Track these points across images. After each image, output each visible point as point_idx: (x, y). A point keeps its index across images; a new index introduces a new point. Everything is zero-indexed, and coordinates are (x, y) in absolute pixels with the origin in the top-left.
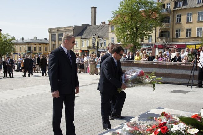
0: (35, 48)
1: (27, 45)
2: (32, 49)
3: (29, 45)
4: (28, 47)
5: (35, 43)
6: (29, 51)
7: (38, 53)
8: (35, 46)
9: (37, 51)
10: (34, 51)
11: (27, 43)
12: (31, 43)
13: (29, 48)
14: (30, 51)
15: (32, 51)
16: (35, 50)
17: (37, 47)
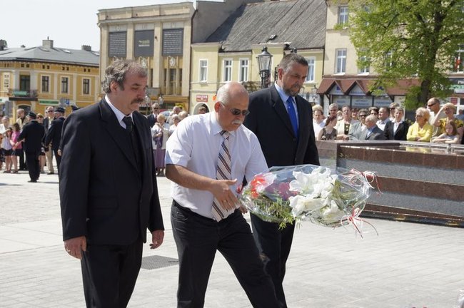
0: (45, 80)
1: (17, 67)
2: (35, 84)
3: (25, 71)
4: (21, 76)
5: (46, 64)
6: (24, 93)
7: (55, 100)
8: (46, 72)
9: (52, 92)
10: (41, 93)
11: (18, 60)
12: (30, 61)
13: (25, 81)
14: (29, 91)
15: (35, 92)
16: (45, 89)
17: (56, 76)
